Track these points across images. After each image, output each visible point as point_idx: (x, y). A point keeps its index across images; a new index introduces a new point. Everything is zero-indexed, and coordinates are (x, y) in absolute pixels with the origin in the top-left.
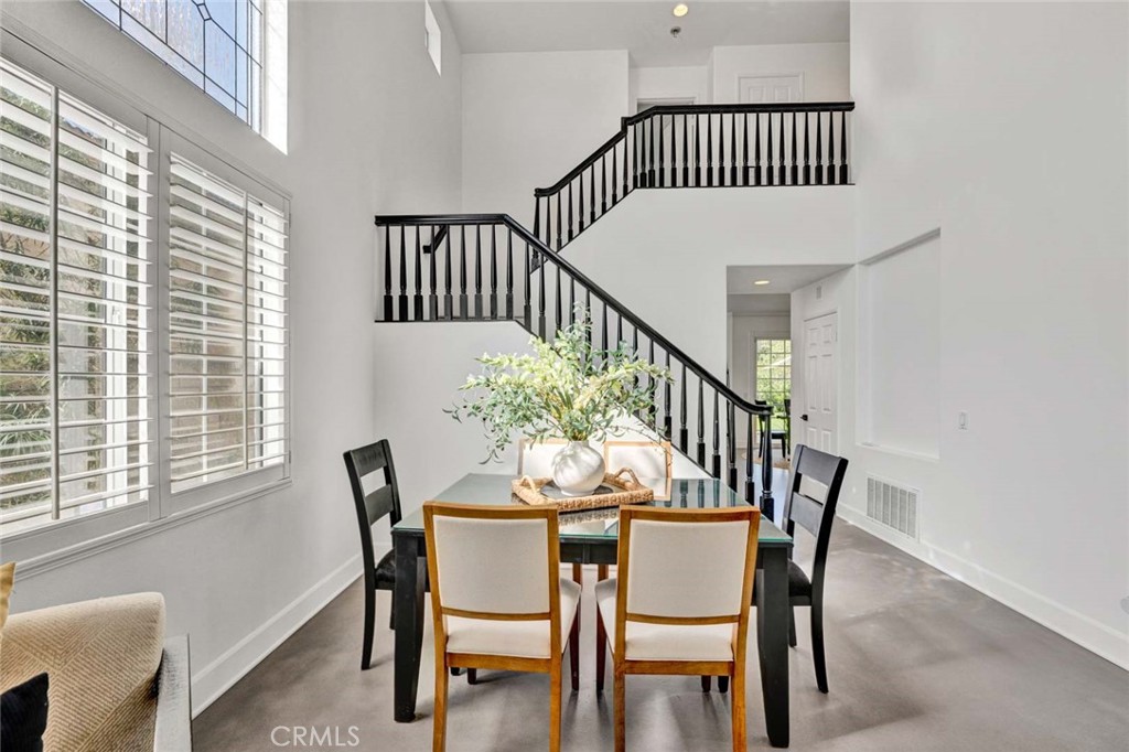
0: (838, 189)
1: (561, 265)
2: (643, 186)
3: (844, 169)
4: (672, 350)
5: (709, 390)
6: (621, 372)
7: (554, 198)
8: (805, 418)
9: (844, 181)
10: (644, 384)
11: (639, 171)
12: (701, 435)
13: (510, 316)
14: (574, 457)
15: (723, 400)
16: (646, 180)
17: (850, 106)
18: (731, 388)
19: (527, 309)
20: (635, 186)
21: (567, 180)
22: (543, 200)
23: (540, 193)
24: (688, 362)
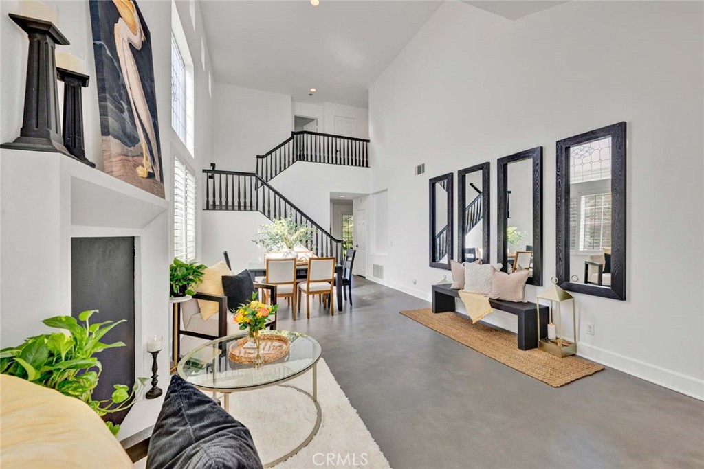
0: (365, 168)
1: (270, 188)
2: (300, 160)
3: (367, 161)
4: (313, 222)
5: (325, 235)
6: (302, 230)
7: (264, 159)
8: (357, 246)
9: (367, 166)
10: (309, 233)
11: (299, 154)
12: (322, 250)
13: (257, 209)
14: (290, 253)
15: (329, 238)
16: (301, 157)
17: (368, 141)
18: (332, 235)
19: (264, 207)
20: (297, 160)
21: (270, 153)
22: (260, 160)
23: (258, 157)
24: (318, 227)
